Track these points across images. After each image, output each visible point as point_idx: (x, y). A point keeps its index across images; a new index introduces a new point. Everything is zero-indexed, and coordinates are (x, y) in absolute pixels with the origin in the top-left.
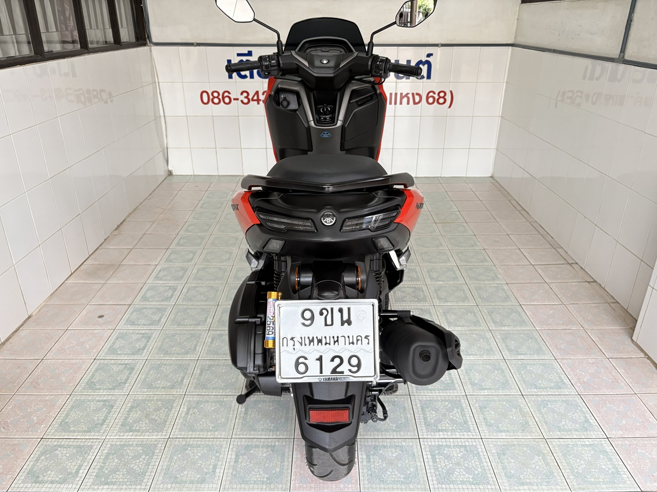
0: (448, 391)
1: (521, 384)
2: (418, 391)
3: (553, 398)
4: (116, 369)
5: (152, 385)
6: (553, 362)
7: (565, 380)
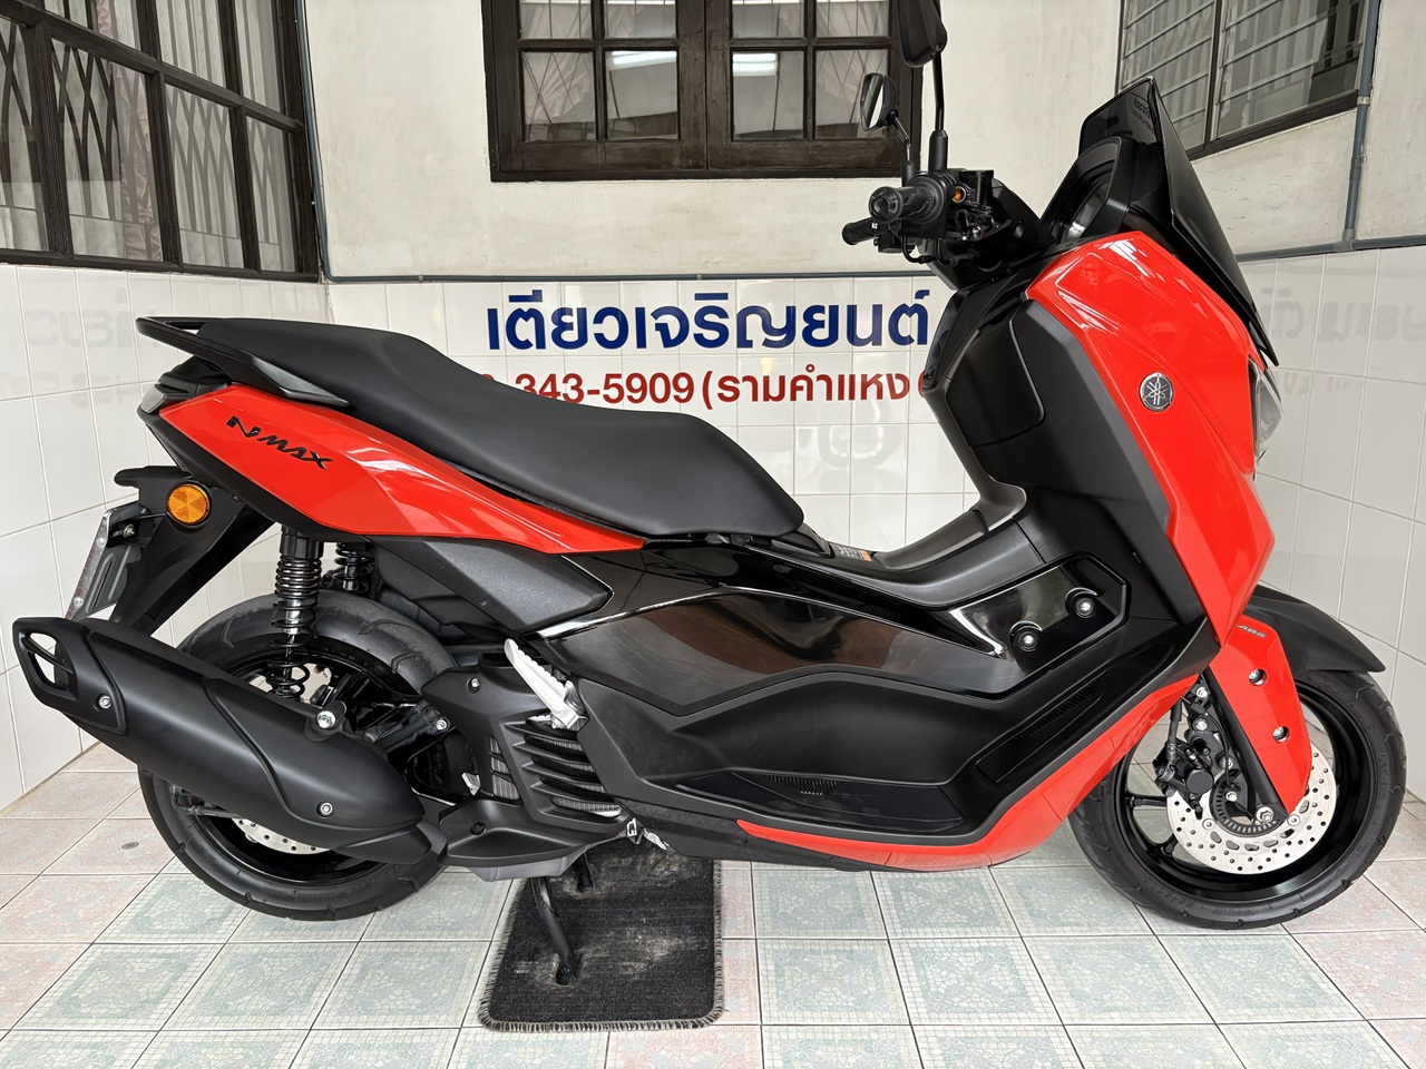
0: (1015, 1015)
1: (1209, 997)
2: (933, 1015)
3: (1297, 1030)
4: (140, 966)
5: (227, 1006)
6: (1285, 942)
7: (1323, 986)
